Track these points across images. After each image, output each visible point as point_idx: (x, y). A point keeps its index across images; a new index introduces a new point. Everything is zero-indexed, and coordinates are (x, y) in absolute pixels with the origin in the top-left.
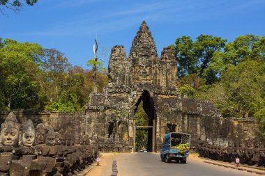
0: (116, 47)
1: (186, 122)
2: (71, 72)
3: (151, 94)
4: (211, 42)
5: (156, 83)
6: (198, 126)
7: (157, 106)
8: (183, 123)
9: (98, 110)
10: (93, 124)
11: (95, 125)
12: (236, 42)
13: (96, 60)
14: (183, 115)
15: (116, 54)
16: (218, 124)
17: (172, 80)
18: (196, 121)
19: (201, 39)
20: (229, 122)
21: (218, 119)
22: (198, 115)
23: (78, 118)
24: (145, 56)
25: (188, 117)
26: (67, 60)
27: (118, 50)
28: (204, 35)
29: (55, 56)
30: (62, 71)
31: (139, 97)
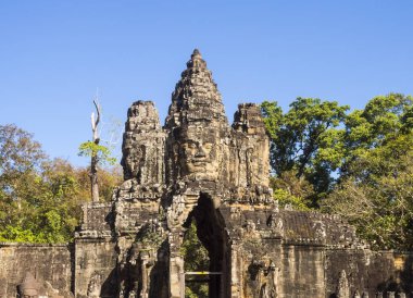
0: (138, 103)
1: (292, 261)
2: (47, 171)
3: (217, 202)
4: (320, 111)
5: (225, 179)
6: (319, 270)
7: (231, 227)
8: (286, 264)
9: (100, 239)
10: (90, 270)
11: (96, 273)
12: (369, 108)
13: (97, 142)
14: (287, 246)
15: (138, 119)
16: (361, 265)
17: (260, 171)
18: (314, 258)
19: (299, 105)
20: (385, 261)
21: (359, 255)
22: (317, 247)
23: (58, 257)
24: (200, 120)
25: (296, 251)
26: (39, 146)
27: (142, 109)
28: (303, 98)
29: (16, 139)
30: (29, 170)
31: (191, 207)
